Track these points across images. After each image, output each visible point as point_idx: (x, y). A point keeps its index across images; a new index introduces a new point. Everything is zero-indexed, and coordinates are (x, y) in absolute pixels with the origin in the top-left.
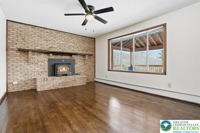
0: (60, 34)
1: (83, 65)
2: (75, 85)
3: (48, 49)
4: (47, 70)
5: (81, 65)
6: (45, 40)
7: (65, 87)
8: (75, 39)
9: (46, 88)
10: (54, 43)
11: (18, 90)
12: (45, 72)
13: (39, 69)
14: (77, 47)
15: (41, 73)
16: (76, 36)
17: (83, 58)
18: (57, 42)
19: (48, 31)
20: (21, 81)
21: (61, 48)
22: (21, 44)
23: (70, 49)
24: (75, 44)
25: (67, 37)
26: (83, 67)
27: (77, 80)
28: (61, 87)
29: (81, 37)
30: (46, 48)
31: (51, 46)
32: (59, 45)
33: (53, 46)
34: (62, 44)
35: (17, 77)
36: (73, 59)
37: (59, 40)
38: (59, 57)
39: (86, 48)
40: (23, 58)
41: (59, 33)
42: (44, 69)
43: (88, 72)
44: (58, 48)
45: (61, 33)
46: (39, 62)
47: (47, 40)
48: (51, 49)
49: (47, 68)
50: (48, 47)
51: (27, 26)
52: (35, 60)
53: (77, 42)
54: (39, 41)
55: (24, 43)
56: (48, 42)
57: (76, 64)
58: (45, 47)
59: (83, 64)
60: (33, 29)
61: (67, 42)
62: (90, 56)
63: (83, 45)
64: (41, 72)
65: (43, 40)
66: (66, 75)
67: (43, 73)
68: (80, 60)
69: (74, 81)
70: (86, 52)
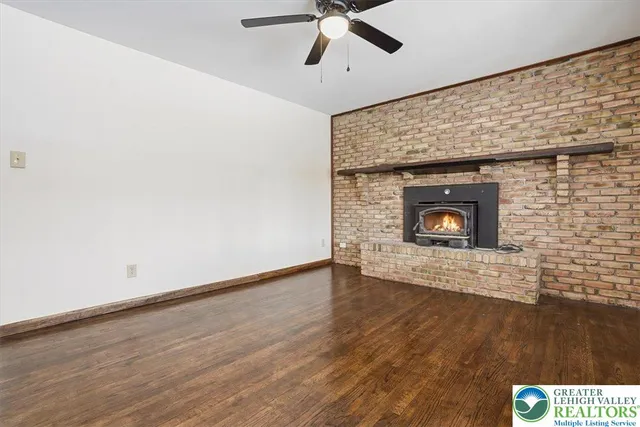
0: (436, 101)
1: (548, 207)
2: (471, 291)
3: (403, 158)
4: (400, 221)
5: (536, 206)
6: (395, 136)
7: (434, 286)
8: (501, 93)
9: (379, 272)
10: (418, 136)
11: (347, 263)
12: (397, 227)
13: (384, 216)
14: (513, 127)
15: (386, 230)
16: (502, 80)
17: (547, 174)
18: (429, 129)
19: (402, 105)
20: (351, 243)
21: (443, 147)
22: (352, 160)
23: (477, 144)
24: (501, 117)
25: (463, 102)
26: (553, 220)
27: (481, 272)
28: (417, 281)
29: (538, 73)
30: (398, 157)
31: (410, 147)
32: (435, 138)
33: (416, 147)
34: (444, 132)
35: (345, 233)
36: (489, 180)
37: (433, 123)
38: (434, 180)
39: (573, 119)
40: (354, 190)
41: (434, 98)
42: (392, 218)
43: (588, 248)
44: (433, 149)
45: (442, 94)
46: (382, 199)
47: (400, 134)
48: (410, 158)
49: (401, 217)
50: (402, 154)
51: (361, 113)
52: (374, 194)
53: (512, 104)
54: (382, 141)
55: (355, 155)
56: (402, 138)
57: (505, 201)
58: (395, 155)
59: (548, 200)
60: (369, 116)
61: (463, 118)
62: (600, 157)
63: (547, 108)
64: (388, 227)
65: (390, 135)
66: (445, 243)
67: (390, 230)
68: (532, 184)
69: (468, 274)
70: (568, 138)
